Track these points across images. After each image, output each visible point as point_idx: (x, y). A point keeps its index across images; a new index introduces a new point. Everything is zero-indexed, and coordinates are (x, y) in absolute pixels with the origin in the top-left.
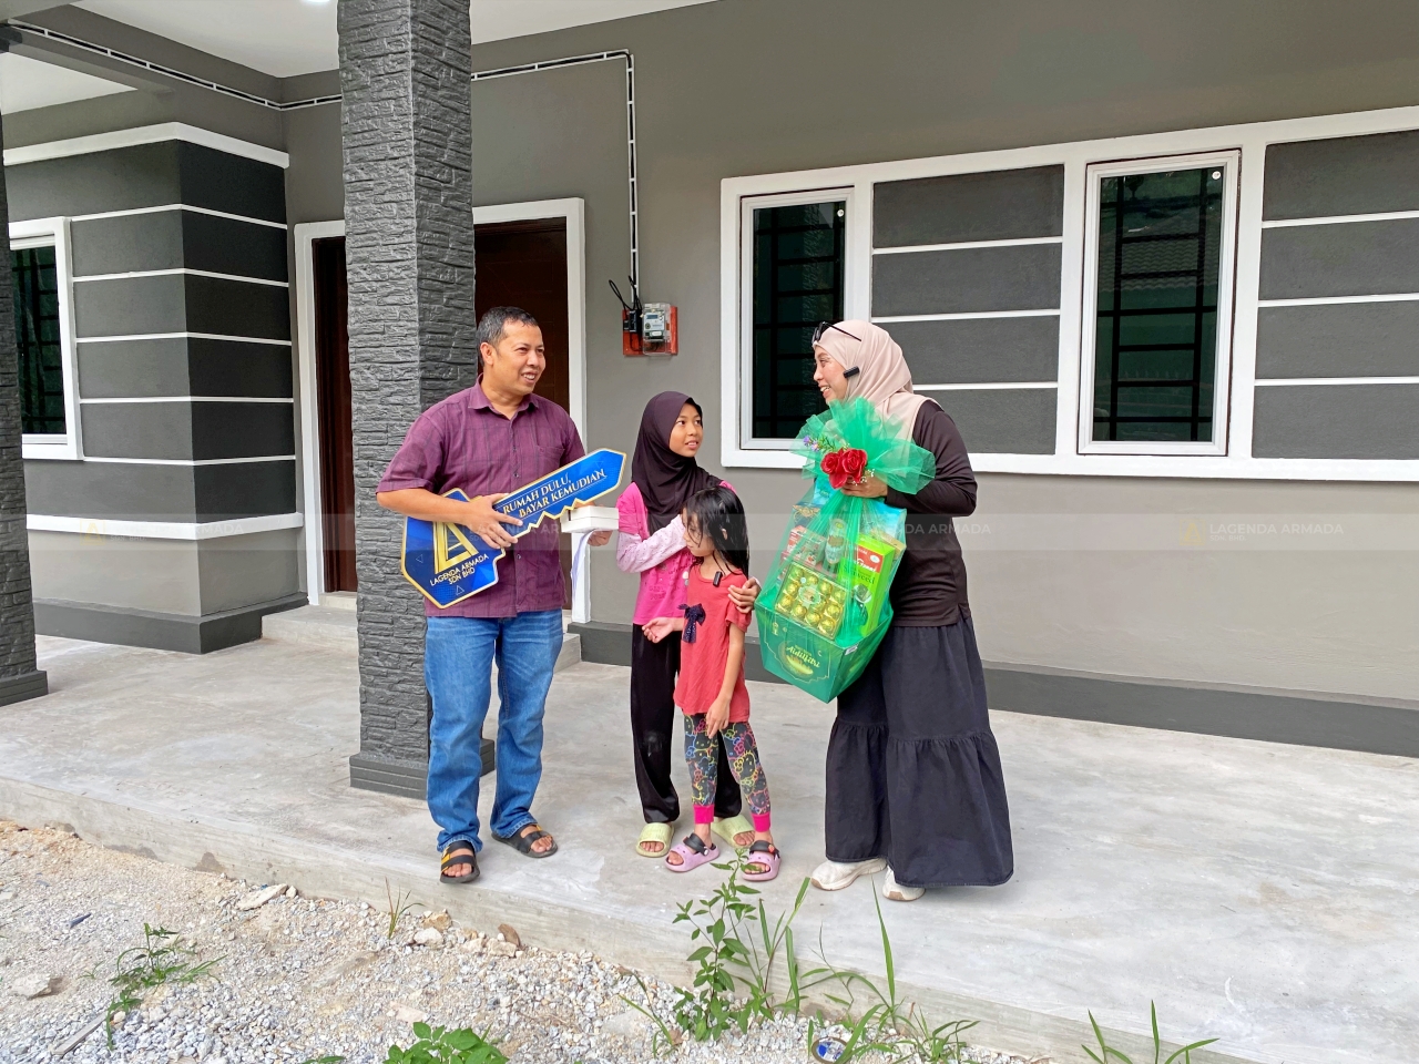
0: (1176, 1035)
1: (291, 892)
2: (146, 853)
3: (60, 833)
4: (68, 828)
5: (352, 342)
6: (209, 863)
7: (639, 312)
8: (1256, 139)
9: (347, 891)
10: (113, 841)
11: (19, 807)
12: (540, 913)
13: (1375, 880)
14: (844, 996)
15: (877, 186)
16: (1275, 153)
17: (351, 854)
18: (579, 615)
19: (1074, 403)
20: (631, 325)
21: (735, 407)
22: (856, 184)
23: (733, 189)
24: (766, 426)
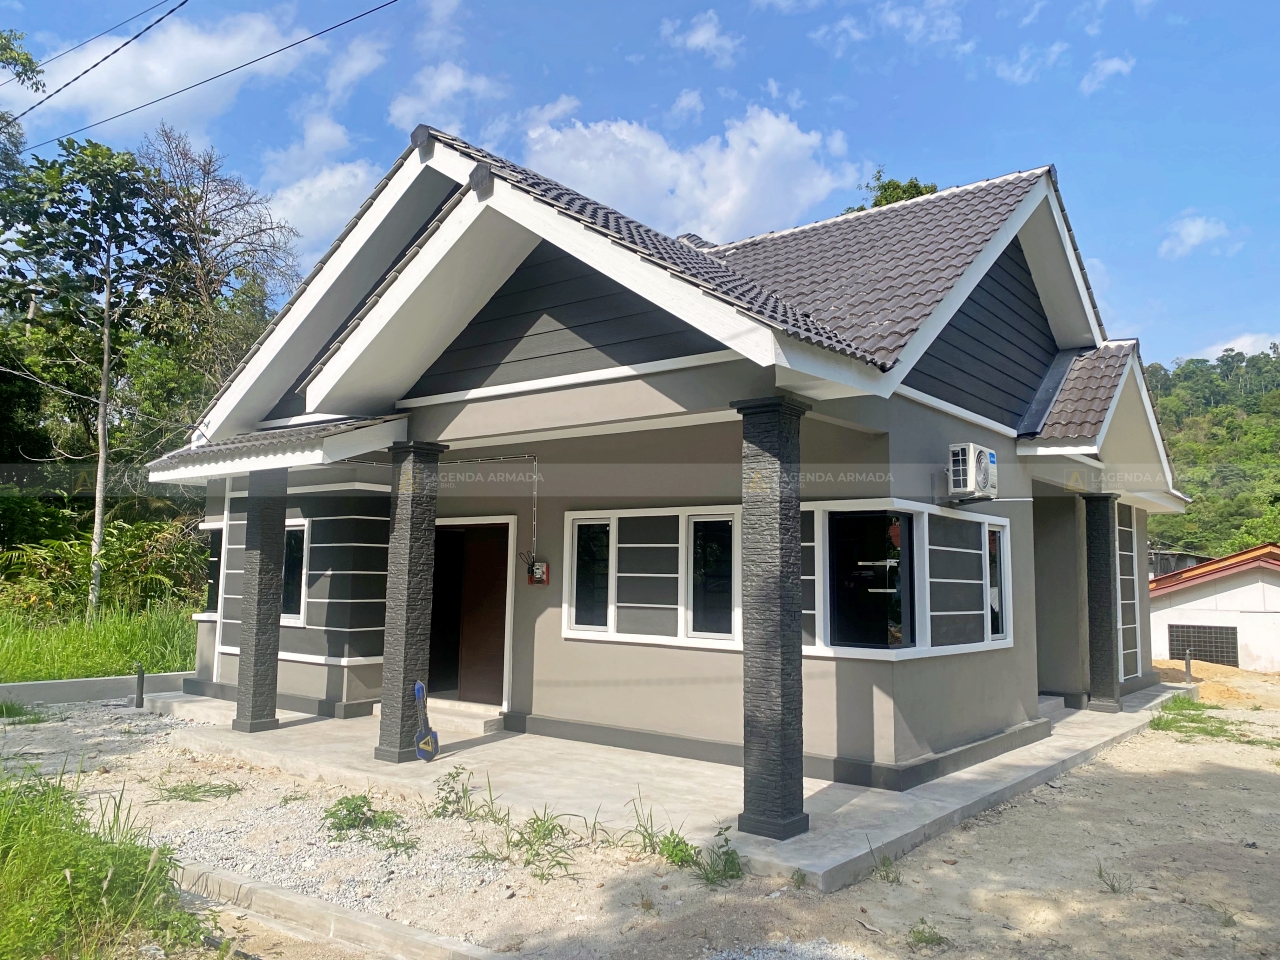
2: (302, 776)
7: (533, 567)
10: (291, 772)
11: (262, 761)
15: (620, 519)
18: (505, 708)
19: (684, 615)
20: (531, 572)
21: (567, 611)
22: (611, 518)
23: (569, 516)
24: (581, 620)
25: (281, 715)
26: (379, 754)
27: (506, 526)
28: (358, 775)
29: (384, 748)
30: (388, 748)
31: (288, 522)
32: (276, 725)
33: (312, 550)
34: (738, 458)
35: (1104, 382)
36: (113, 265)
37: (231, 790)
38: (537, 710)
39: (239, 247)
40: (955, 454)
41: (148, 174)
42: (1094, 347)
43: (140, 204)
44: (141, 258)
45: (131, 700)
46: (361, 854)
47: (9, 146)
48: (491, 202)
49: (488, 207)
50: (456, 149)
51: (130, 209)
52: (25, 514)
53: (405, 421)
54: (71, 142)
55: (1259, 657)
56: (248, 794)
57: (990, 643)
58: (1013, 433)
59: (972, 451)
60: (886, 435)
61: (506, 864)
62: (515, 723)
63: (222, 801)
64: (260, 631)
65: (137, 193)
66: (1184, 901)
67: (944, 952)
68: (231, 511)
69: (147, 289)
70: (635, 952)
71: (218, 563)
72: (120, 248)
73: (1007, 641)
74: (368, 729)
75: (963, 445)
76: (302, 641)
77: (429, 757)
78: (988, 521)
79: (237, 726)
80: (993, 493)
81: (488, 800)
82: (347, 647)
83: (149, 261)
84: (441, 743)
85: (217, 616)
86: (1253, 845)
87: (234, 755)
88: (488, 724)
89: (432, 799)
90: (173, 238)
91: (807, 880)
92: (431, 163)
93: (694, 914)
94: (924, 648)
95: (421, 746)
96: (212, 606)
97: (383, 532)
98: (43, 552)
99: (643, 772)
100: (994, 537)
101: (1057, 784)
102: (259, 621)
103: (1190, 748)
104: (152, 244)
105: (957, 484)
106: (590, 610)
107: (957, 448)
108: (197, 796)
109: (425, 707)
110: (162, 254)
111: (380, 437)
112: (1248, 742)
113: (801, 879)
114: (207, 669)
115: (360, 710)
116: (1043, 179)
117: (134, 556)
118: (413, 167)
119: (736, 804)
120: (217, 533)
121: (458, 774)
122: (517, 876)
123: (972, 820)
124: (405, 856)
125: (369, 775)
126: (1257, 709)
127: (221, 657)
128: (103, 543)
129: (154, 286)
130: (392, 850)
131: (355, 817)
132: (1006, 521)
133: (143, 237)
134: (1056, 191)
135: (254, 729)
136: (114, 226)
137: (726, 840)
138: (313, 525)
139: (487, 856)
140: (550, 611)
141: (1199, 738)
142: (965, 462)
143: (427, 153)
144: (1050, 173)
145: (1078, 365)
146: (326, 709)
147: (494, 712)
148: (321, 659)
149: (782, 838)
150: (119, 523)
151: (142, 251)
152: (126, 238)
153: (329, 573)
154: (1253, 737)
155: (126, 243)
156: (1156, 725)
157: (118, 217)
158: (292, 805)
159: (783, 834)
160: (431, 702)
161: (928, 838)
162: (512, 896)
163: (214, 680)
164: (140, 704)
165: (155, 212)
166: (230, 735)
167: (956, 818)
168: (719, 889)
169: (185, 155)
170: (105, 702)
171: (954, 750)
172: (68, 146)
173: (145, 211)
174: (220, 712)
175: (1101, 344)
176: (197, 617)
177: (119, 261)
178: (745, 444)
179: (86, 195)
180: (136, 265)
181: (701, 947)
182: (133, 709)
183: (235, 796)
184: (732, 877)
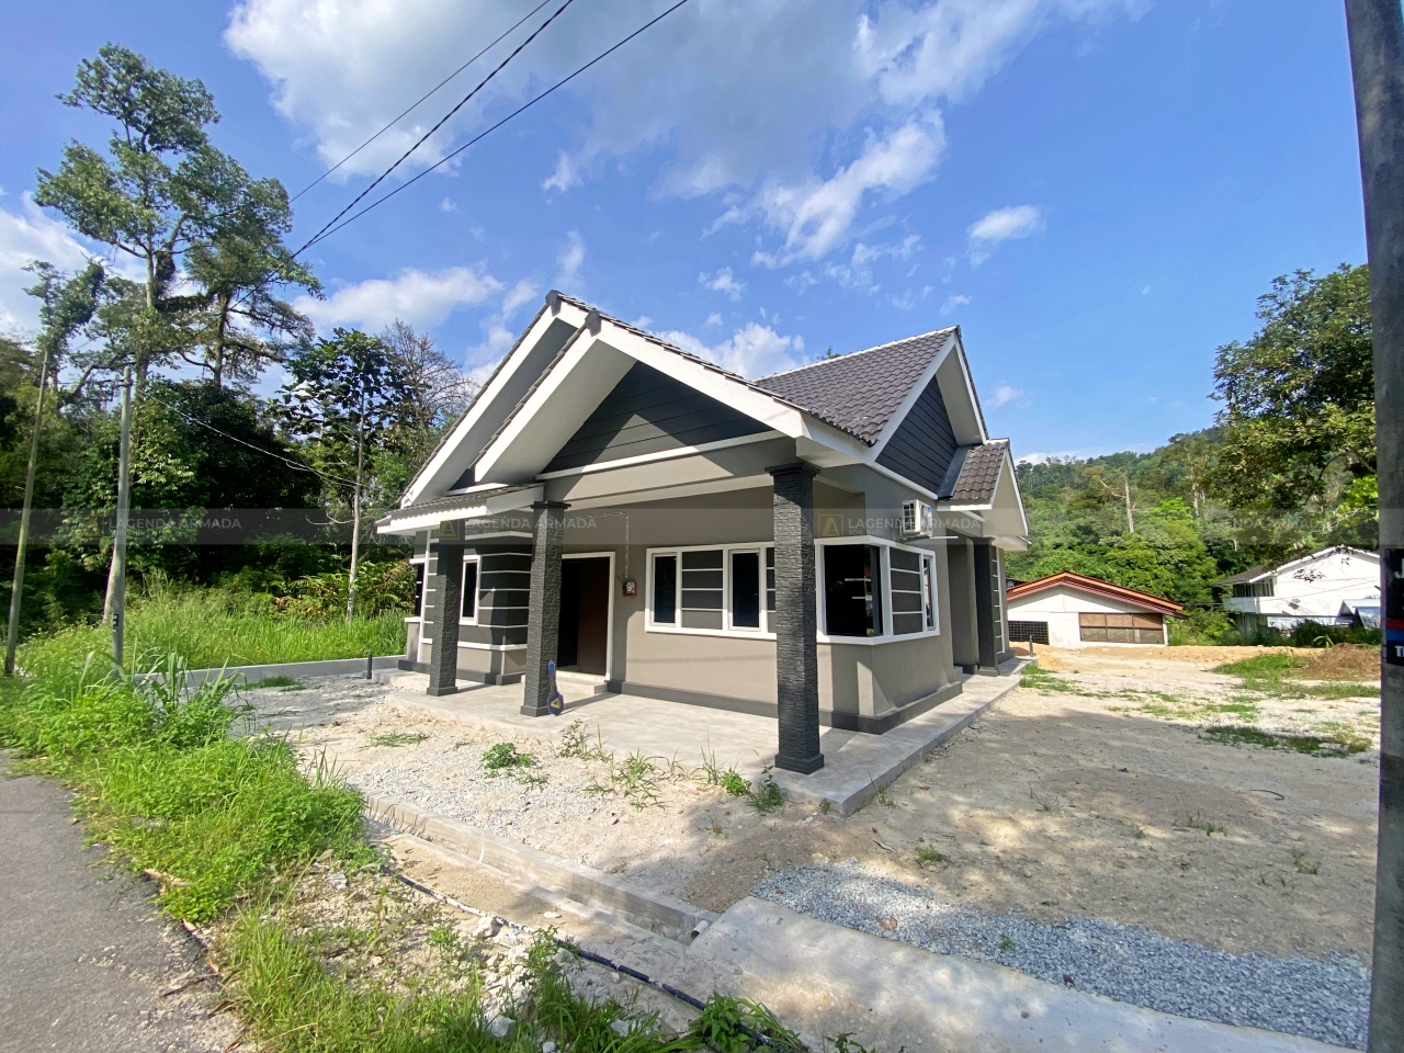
2: (470, 727)
7: (626, 585)
10: (463, 724)
11: (445, 716)
15: (683, 553)
18: (608, 677)
19: (727, 615)
20: (625, 588)
21: (649, 614)
22: (678, 552)
23: (650, 551)
24: (658, 619)
25: (460, 684)
26: (524, 711)
27: (608, 559)
28: (509, 726)
29: (527, 706)
30: (530, 707)
31: (466, 558)
32: (456, 691)
33: (482, 575)
34: (771, 505)
35: (991, 464)
36: (366, 405)
37: (422, 738)
38: (629, 678)
39: (443, 394)
40: (906, 507)
41: (387, 350)
42: (981, 444)
43: (384, 369)
44: (384, 402)
45: (364, 675)
46: (508, 786)
47: (305, 336)
48: (599, 336)
49: (597, 340)
50: (575, 305)
51: (377, 372)
52: (309, 557)
53: (542, 489)
54: (341, 330)
55: (1061, 640)
56: (432, 741)
57: (926, 633)
58: (935, 497)
59: (918, 504)
60: (863, 494)
61: (611, 795)
62: (614, 688)
63: (413, 746)
64: (446, 629)
65: (381, 363)
66: (1098, 817)
67: (946, 867)
68: (431, 551)
69: (388, 420)
70: (713, 873)
71: (422, 585)
72: (371, 395)
73: (936, 632)
74: (517, 693)
75: (912, 501)
76: (474, 634)
77: (557, 712)
78: (923, 552)
79: (429, 692)
80: (930, 534)
81: (598, 744)
82: (504, 638)
83: (389, 403)
84: (566, 701)
85: (421, 619)
86: (1125, 770)
87: (426, 712)
88: (597, 689)
89: (558, 744)
90: (403, 391)
91: (831, 807)
92: (559, 316)
93: (753, 837)
94: (888, 636)
95: (552, 705)
96: (417, 612)
97: (527, 563)
98: (319, 581)
99: (702, 721)
100: (926, 563)
101: (976, 726)
102: (445, 622)
103: (1050, 699)
104: (390, 392)
105: (908, 528)
106: (664, 613)
107: (908, 503)
108: (397, 743)
109: (555, 678)
110: (398, 400)
111: (524, 499)
112: (1085, 695)
113: (826, 806)
114: (414, 654)
115: (511, 680)
116: (953, 334)
117: (376, 583)
118: (547, 319)
119: (772, 745)
120: (420, 567)
121: (577, 726)
122: (621, 804)
123: (930, 755)
124: (538, 789)
125: (516, 726)
126: (1076, 672)
127: (423, 646)
128: (357, 575)
129: (392, 418)
130: (530, 785)
131: (505, 759)
132: (932, 553)
133: (385, 389)
134: (960, 342)
135: (441, 694)
136: (367, 382)
137: (770, 776)
138: (483, 559)
139: (598, 789)
140: (637, 613)
141: (1052, 692)
142: (913, 513)
143: (556, 310)
144: (957, 331)
145: (972, 454)
146: (490, 680)
147: (601, 680)
148: (487, 646)
149: (808, 773)
150: (369, 563)
151: (384, 397)
152: (374, 389)
153: (493, 590)
154: (1086, 692)
155: (375, 393)
156: (1023, 684)
157: (370, 376)
158: (462, 748)
159: (808, 770)
160: (560, 674)
161: (905, 770)
162: (617, 822)
163: (418, 661)
164: (370, 677)
165: (392, 374)
166: (424, 698)
167: (921, 754)
168: (767, 814)
169: (410, 338)
170: (348, 675)
171: (909, 705)
172: (339, 332)
173: (387, 374)
174: (420, 681)
175: (986, 442)
176: (407, 620)
177: (370, 403)
178: (776, 496)
179: (350, 362)
180: (381, 406)
181: (763, 868)
182: (365, 680)
183: (423, 742)
184: (775, 804)
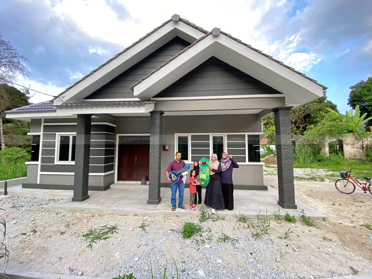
0: (241, 214)
1: (148, 216)
3: (111, 215)
4: (112, 214)
5: (150, 154)
6: (136, 215)
7: (165, 146)
8: (226, 134)
9: (156, 215)
10: (120, 215)
11: (103, 212)
12: (181, 213)
13: (247, 200)
14: (213, 216)
15: (192, 135)
16: (228, 135)
17: (156, 211)
20: (164, 148)
22: (189, 135)
23: (176, 134)
26: (149, 203)
30: (152, 200)
37: (112, 229)
48: (218, 40)
49: (216, 42)
53: (153, 104)
56: (119, 228)
68: (44, 129)
71: (38, 146)
79: (74, 200)
85: (39, 163)
92: (177, 27)
113: (324, 219)
115: (107, 188)
118: (169, 27)
127: (40, 175)
135: (82, 200)
143: (176, 23)
163: (38, 183)
176: (26, 163)
182: (3, 196)
183: (118, 231)
